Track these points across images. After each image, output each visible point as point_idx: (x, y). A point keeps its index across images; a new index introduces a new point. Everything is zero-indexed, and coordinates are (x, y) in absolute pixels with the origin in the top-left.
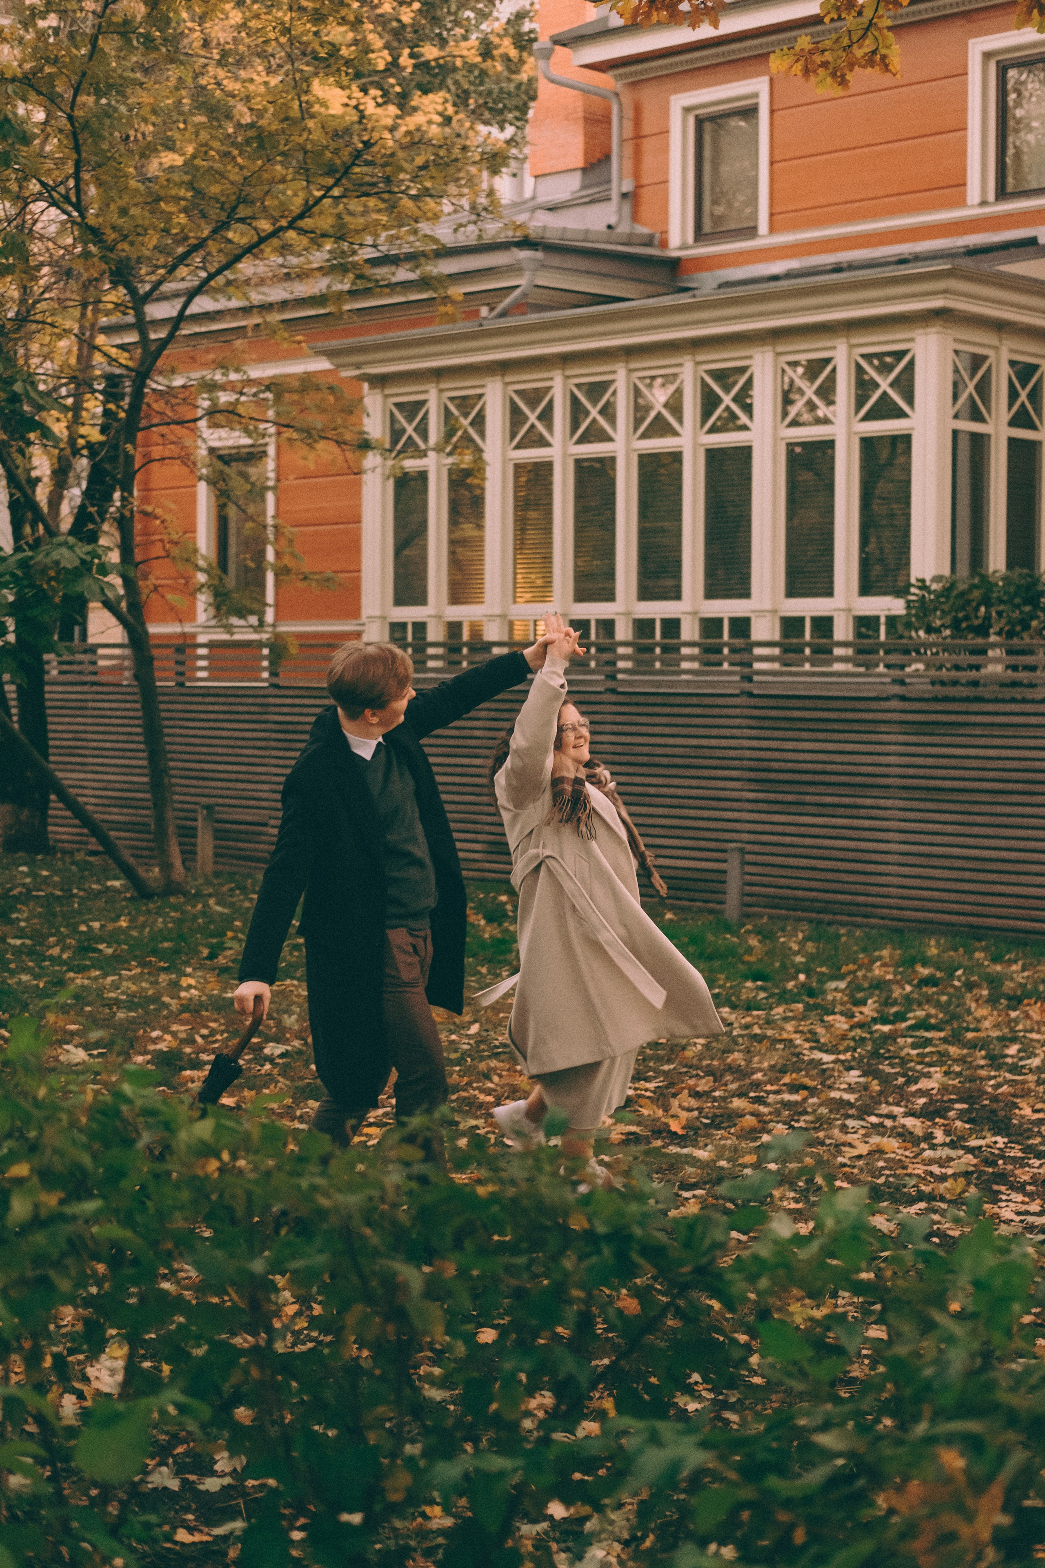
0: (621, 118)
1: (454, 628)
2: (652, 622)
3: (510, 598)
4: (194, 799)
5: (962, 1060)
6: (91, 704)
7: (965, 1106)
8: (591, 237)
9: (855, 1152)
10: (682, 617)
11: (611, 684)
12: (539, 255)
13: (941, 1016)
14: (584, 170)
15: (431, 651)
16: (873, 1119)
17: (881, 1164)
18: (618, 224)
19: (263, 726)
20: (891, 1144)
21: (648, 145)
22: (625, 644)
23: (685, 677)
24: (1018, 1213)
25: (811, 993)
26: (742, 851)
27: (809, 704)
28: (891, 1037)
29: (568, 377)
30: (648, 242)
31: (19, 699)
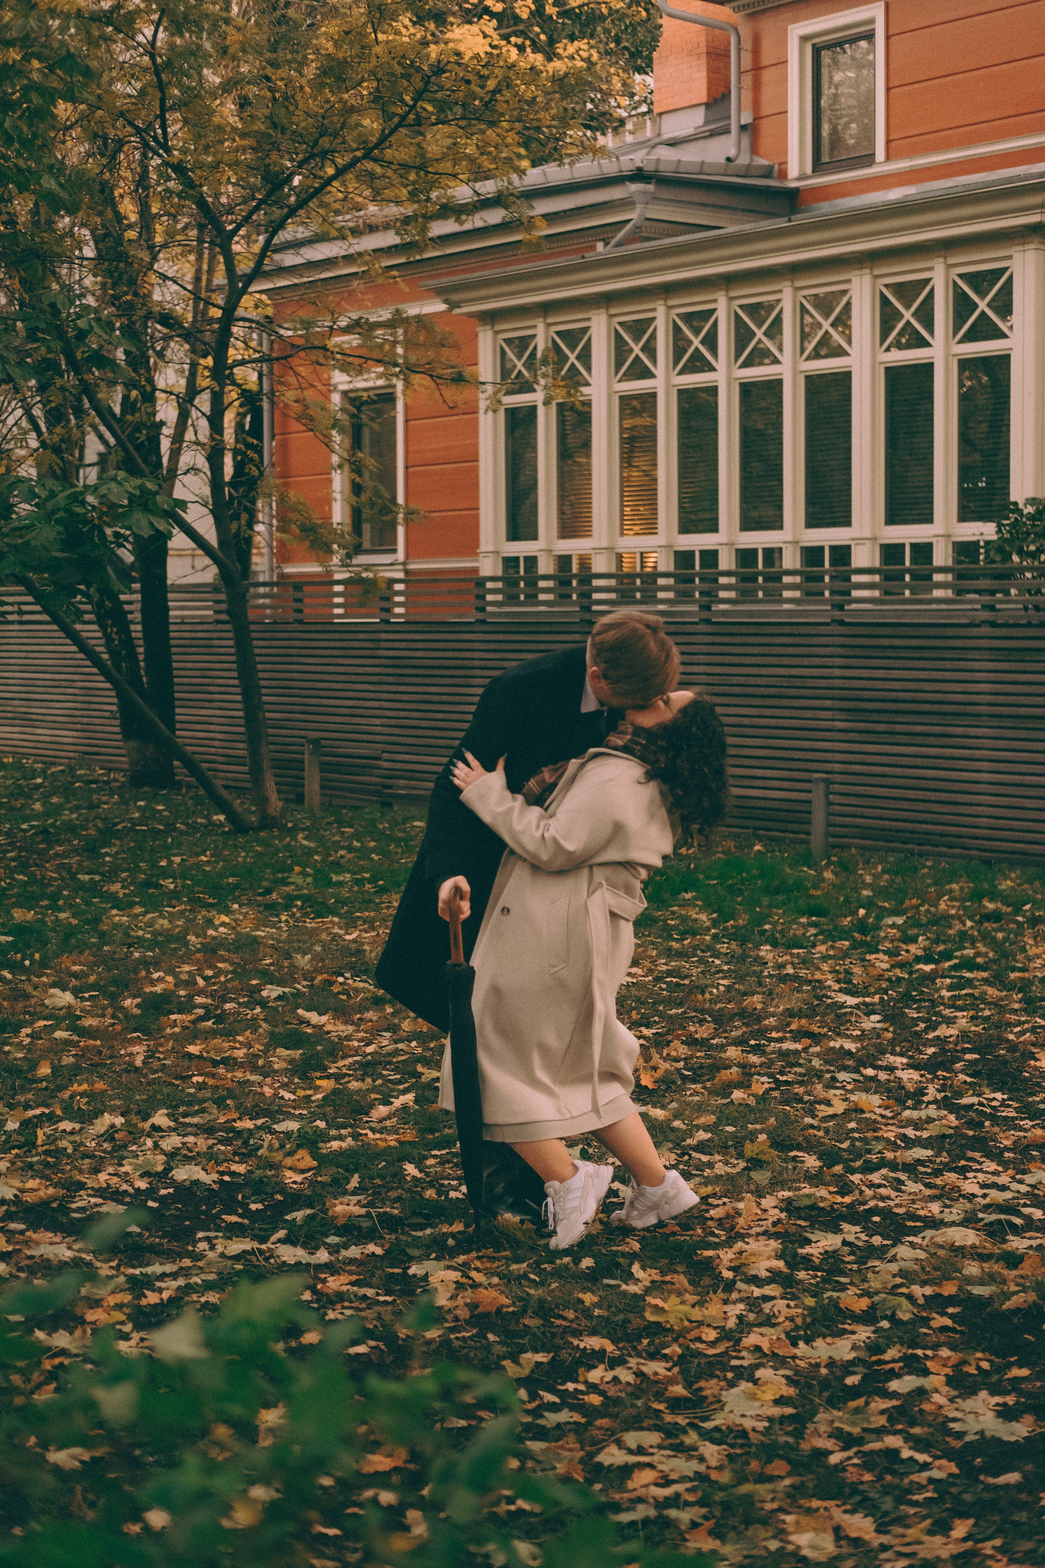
0: (739, 50)
1: (564, 561)
2: (755, 551)
3: (618, 532)
4: (303, 733)
5: (995, 1004)
6: (216, 642)
7: (977, 1056)
8: (705, 170)
9: (830, 1111)
10: (783, 546)
11: (705, 615)
12: (651, 188)
13: (991, 955)
14: (708, 105)
15: (542, 584)
16: (870, 1072)
17: (852, 1125)
18: (737, 157)
19: (378, 661)
20: (873, 1101)
21: (767, 76)
22: (728, 574)
23: (786, 606)
24: (983, 1186)
25: (863, 931)
26: (828, 782)
27: (901, 631)
28: (930, 978)
29: (670, 308)
30: (768, 173)
31: (145, 638)
